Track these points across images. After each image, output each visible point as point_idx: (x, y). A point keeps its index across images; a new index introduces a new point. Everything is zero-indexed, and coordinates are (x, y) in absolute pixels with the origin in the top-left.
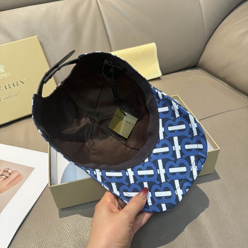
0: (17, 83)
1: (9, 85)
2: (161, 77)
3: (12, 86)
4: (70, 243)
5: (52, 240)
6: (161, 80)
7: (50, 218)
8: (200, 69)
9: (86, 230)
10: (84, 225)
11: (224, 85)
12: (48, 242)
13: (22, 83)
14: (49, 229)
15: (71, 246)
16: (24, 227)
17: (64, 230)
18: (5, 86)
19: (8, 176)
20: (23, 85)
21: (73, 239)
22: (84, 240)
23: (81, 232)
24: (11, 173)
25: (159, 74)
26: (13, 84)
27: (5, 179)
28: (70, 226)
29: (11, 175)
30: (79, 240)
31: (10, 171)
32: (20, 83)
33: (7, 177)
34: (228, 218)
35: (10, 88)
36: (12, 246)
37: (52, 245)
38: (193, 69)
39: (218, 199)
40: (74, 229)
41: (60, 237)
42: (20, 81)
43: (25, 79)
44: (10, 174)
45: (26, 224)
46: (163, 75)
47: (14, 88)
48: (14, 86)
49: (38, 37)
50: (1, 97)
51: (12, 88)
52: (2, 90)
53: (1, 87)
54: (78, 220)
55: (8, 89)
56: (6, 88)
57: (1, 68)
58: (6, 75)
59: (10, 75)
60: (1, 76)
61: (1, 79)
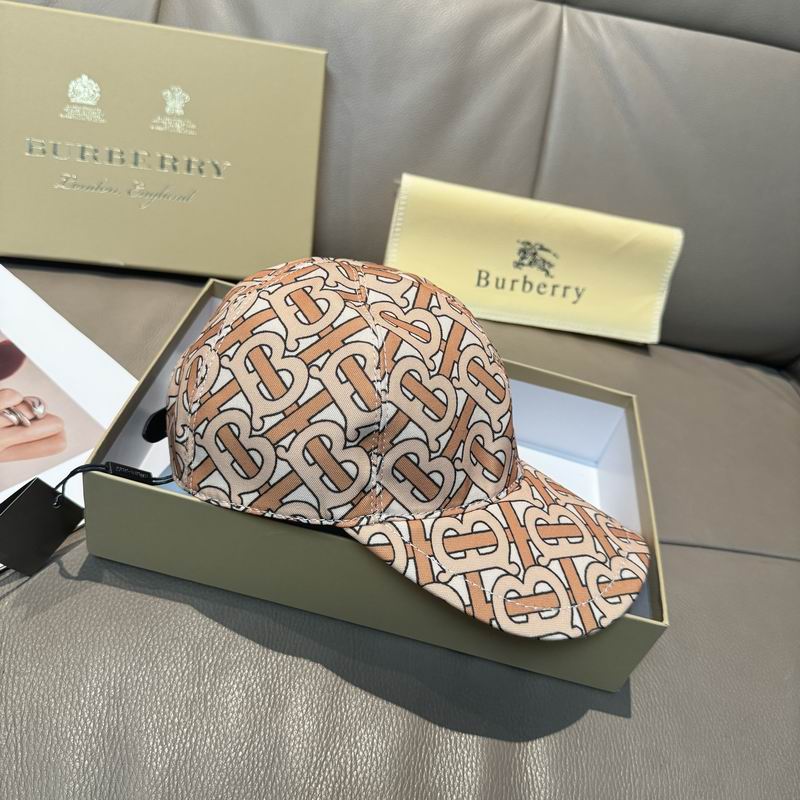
0: (203, 164)
1: (175, 160)
2: (652, 348)
3: (181, 165)
4: (80, 724)
5: (32, 684)
6: (647, 358)
7: (66, 612)
8: (794, 383)
9: (151, 709)
10: (152, 689)
12: (19, 682)
13: (214, 170)
14: (43, 646)
15: (77, 733)
17: (87, 671)
18: (163, 158)
19: (27, 422)
20: (215, 177)
21: (95, 715)
22: (125, 737)
23: (129, 707)
24: (39, 416)
25: (652, 336)
26: (189, 162)
27: (13, 425)
28: (110, 670)
29: (36, 422)
30: (109, 730)
31: (39, 411)
32: (208, 168)
33: (21, 424)
35: (175, 168)
37: (26, 698)
38: (774, 374)
40: (114, 687)
41: (61, 685)
42: (213, 163)
43: (229, 164)
44: (35, 419)
46: (663, 342)
47: (185, 173)
48: (189, 169)
49: (327, 56)
50: (137, 182)
51: (178, 173)
52: (150, 167)
53: (149, 155)
54: (142, 665)
55: (166, 171)
56: (162, 166)
57: (175, 102)
58: (179, 126)
59: (192, 133)
60: (167, 121)
61: (161, 132)
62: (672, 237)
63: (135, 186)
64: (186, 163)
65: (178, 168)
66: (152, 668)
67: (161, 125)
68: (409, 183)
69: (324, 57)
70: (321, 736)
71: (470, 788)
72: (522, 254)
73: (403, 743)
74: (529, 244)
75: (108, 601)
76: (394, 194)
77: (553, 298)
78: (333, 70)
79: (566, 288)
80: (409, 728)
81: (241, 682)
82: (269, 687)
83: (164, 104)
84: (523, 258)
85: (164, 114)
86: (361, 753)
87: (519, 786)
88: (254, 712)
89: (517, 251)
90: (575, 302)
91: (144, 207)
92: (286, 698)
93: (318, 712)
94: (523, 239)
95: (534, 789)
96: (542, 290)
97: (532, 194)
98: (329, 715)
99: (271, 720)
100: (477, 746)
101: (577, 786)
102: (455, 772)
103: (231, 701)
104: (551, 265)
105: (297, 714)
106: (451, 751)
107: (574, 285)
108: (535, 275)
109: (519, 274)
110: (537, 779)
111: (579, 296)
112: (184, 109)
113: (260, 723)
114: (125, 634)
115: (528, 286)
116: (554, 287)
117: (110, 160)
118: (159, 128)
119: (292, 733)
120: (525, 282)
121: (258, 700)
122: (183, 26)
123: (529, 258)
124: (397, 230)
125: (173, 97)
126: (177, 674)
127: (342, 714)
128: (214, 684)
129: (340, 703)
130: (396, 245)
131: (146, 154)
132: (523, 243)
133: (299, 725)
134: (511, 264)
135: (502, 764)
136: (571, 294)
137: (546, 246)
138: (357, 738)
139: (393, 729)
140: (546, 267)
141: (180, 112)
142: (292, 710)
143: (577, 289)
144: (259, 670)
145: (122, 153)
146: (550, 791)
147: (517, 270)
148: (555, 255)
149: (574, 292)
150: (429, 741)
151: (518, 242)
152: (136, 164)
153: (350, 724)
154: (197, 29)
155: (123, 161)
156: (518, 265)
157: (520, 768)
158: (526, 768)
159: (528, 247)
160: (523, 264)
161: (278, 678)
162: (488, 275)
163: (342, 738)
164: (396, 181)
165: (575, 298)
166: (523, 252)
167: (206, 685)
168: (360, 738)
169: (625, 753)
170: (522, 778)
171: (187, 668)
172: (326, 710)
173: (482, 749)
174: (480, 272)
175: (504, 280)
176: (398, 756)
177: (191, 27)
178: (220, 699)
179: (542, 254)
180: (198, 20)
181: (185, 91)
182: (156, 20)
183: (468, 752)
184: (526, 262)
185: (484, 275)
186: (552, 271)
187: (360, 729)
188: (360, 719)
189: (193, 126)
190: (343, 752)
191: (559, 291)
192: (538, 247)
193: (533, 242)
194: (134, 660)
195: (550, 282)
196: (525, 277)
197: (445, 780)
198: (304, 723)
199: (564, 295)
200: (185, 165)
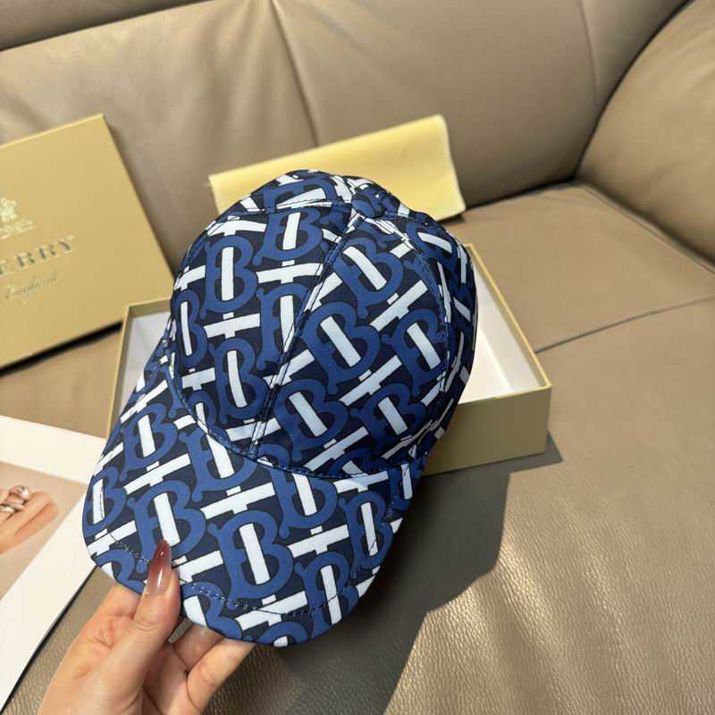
0: (52, 247)
1: (29, 255)
3: (36, 256)
8: (584, 187)
11: (650, 231)
13: (62, 247)
16: (53, 647)
18: (19, 258)
19: (20, 507)
20: (66, 252)
24: (28, 498)
25: (458, 206)
26: (41, 251)
27: (12, 515)
29: (27, 504)
31: (25, 494)
32: (58, 248)
33: (17, 511)
34: (615, 632)
35: (32, 261)
36: (19, 699)
38: (565, 187)
39: (592, 576)
42: (59, 242)
43: (73, 237)
44: (25, 502)
45: (58, 639)
46: (469, 207)
47: (42, 261)
48: (44, 256)
49: (104, 117)
50: (9, 287)
51: (37, 264)
52: (13, 269)
53: (7, 261)
55: (26, 267)
56: (22, 264)
57: (6, 211)
58: (19, 229)
59: (30, 228)
60: (8, 229)
61: (8, 239)
62: (435, 125)
63: (9, 290)
64: (39, 253)
65: (35, 260)
67: (4, 234)
68: (218, 181)
69: (102, 120)
76: (211, 195)
78: (114, 124)
85: (2, 225)
87: (500, 575)
91: (24, 303)
97: (316, 143)
101: (540, 554)
110: (510, 564)
112: (16, 212)
118: (5, 237)
125: (3, 208)
131: (4, 262)
141: (13, 217)
146: (523, 567)
152: (2, 273)
164: (207, 185)
169: (564, 515)
181: (9, 198)
189: (30, 222)
200: (39, 255)
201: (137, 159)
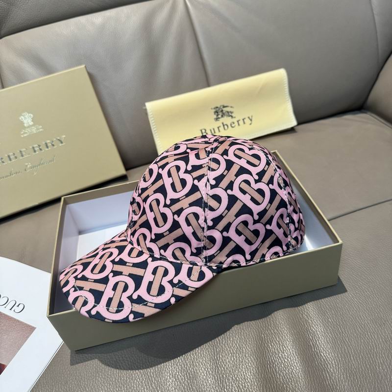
0: (53, 142)
1: (39, 146)
2: (297, 128)
3: (43, 147)
6: (296, 134)
7: (76, 379)
8: (369, 113)
13: (59, 142)
18: (33, 148)
20: (61, 145)
25: (293, 122)
26: (46, 144)
32: (56, 143)
35: (41, 149)
38: (358, 113)
42: (57, 139)
43: (64, 136)
46: (299, 124)
47: (47, 150)
48: (47, 147)
49: (86, 67)
50: (27, 164)
51: (43, 151)
52: (29, 154)
53: (27, 149)
54: (121, 388)
55: (37, 153)
56: (35, 151)
57: (27, 119)
58: (34, 130)
59: (41, 130)
60: (28, 131)
61: (27, 136)
62: (280, 75)
63: (27, 166)
64: (45, 145)
65: (42, 149)
66: (127, 387)
67: (25, 133)
68: (150, 106)
69: (85, 69)
70: (218, 383)
71: (298, 376)
72: (216, 114)
73: (258, 368)
74: (217, 107)
75: (93, 365)
76: (146, 114)
77: (240, 127)
78: (91, 71)
79: (243, 120)
80: (257, 360)
81: (170, 374)
82: (184, 370)
83: (22, 123)
84: (217, 115)
85: (25, 128)
86: (240, 382)
87: (321, 364)
88: (182, 385)
89: (213, 113)
90: (251, 124)
91: (35, 174)
92: (194, 372)
93: (212, 372)
94: (213, 107)
95: (328, 363)
96: (233, 125)
97: (209, 85)
98: (218, 371)
99: (191, 385)
100: (293, 354)
101: (349, 352)
102: (288, 371)
103: (169, 385)
104: (232, 113)
105: (203, 378)
106: (282, 362)
107: (246, 117)
108: (227, 120)
109: (219, 123)
110: (328, 357)
111: (251, 120)
112: (32, 121)
113: (187, 390)
114: (107, 377)
115: (226, 127)
116: (238, 121)
117: (10, 160)
118: (25, 135)
119: (204, 388)
120: (224, 126)
121: (182, 379)
122: (17, 84)
123: (220, 114)
124: (155, 129)
125: (25, 118)
126: (139, 384)
127: (224, 368)
128: (158, 380)
129: (221, 363)
130: (158, 136)
131: (25, 149)
132: (214, 108)
133: (206, 383)
134: (214, 121)
135: (309, 357)
136: (247, 121)
137: (225, 105)
138: (236, 376)
139: (251, 364)
140: (230, 114)
141: (31, 123)
142: (200, 377)
143: (249, 118)
144: (177, 365)
145: (14, 154)
146: (337, 360)
147: (218, 122)
148: (231, 107)
149: (248, 119)
150: (270, 362)
151: (212, 109)
152: (22, 156)
153: (230, 371)
154: (22, 82)
155: (16, 157)
156: (217, 119)
157: (318, 356)
158: (321, 355)
159: (217, 109)
160: (219, 118)
161: (187, 365)
162: (205, 130)
163: (229, 380)
164: (144, 108)
165: (250, 122)
166: (216, 112)
167: (154, 383)
168: (237, 376)
169: (364, 326)
170: (321, 360)
171: (143, 379)
172: (215, 370)
173: (296, 355)
174: (201, 130)
175: (214, 129)
176: (258, 375)
177: (20, 83)
178: (164, 387)
179: (225, 109)
180: (21, 78)
181: (29, 113)
182: (3, 87)
183: (290, 359)
184: (220, 116)
185: (203, 131)
186: (233, 115)
187: (235, 372)
188: (233, 367)
189: (41, 127)
190: (232, 386)
191: (241, 122)
192: (222, 107)
193: (219, 106)
194: (117, 387)
195: (235, 120)
196: (223, 123)
197: (285, 378)
198: (208, 380)
199: (244, 123)
200: (45, 146)
201: (104, 93)
